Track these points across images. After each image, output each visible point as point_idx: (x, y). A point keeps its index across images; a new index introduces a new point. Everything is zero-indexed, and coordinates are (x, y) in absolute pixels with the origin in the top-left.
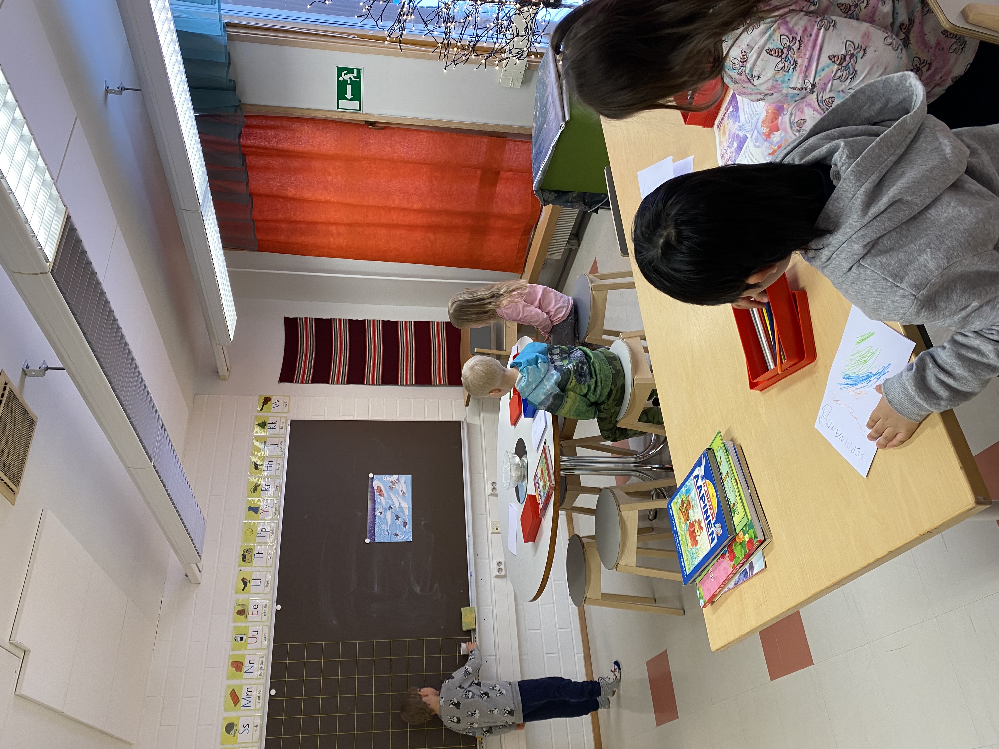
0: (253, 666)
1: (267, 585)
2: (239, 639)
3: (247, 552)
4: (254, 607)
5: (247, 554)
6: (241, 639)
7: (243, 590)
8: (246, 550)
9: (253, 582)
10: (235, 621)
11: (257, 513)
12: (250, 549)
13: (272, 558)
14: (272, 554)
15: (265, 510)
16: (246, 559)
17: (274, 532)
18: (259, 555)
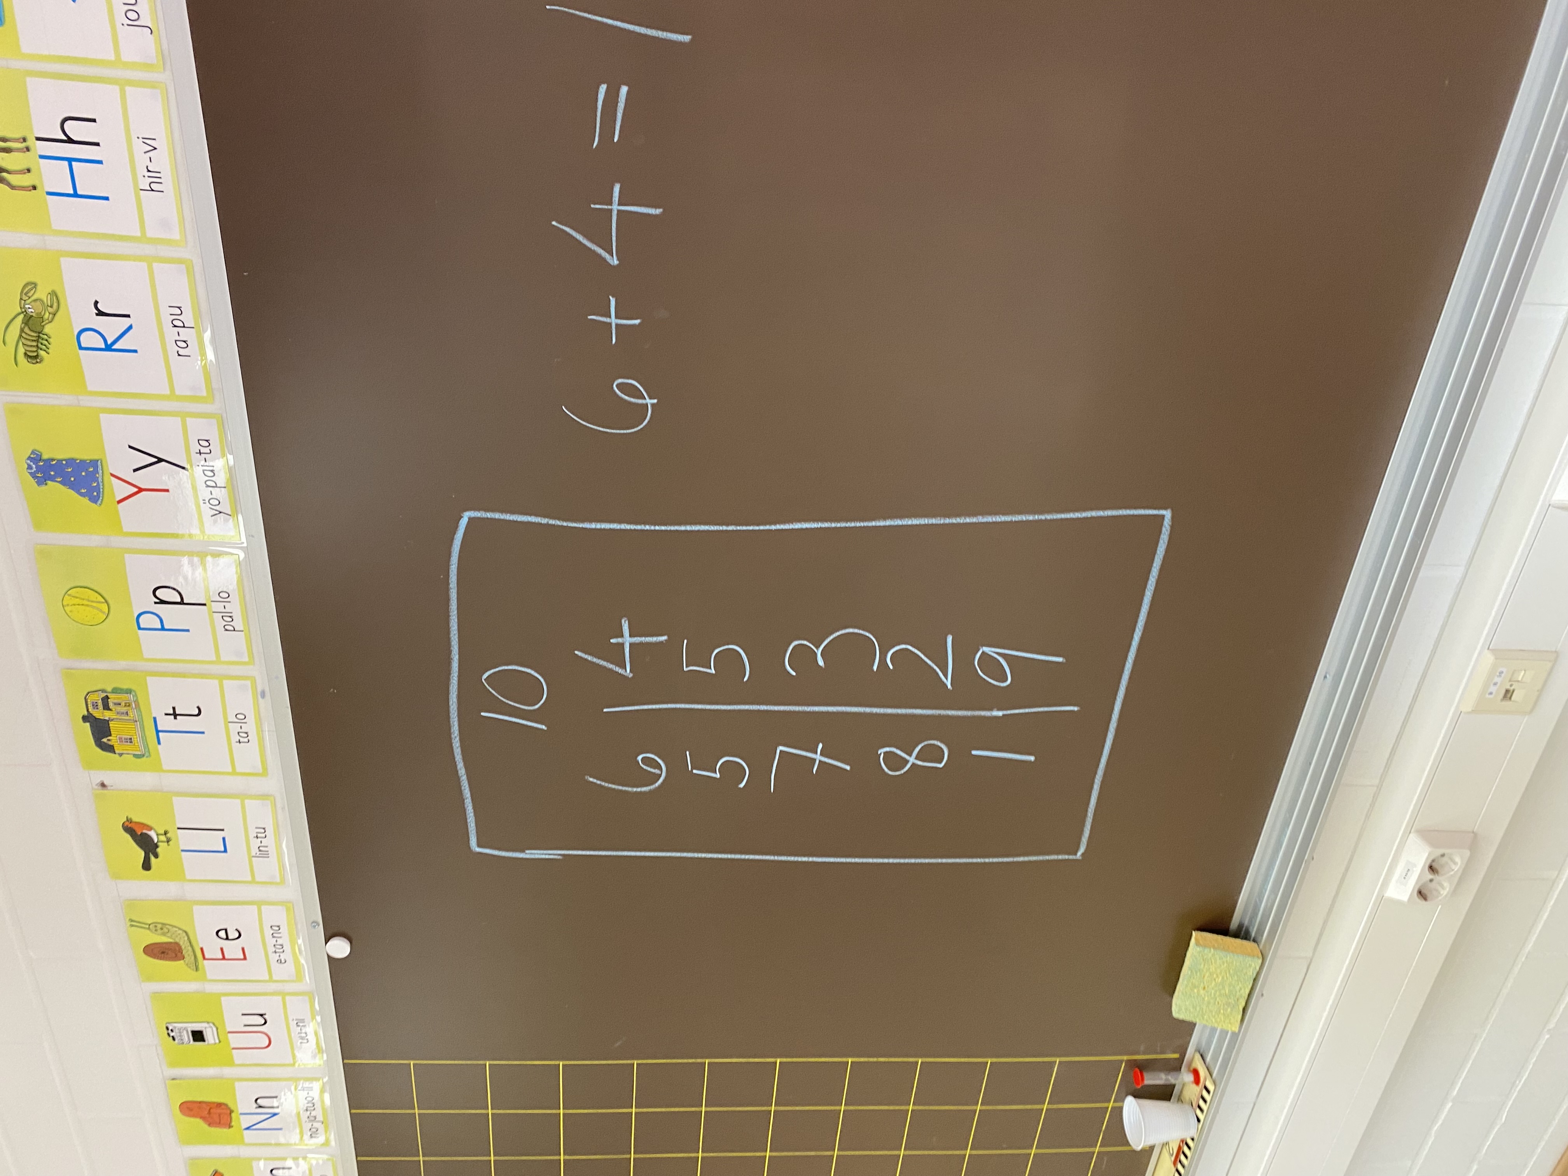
0: (275, 1114)
1: (263, 853)
2: (187, 1037)
3: (106, 707)
4: (223, 934)
5: (107, 715)
6: (198, 1036)
7: (147, 866)
8: (97, 698)
9: (184, 839)
10: (149, 978)
11: (94, 495)
12: (115, 691)
13: (253, 736)
14: (251, 719)
15: (140, 479)
16: (113, 740)
17: (235, 607)
18: (182, 723)
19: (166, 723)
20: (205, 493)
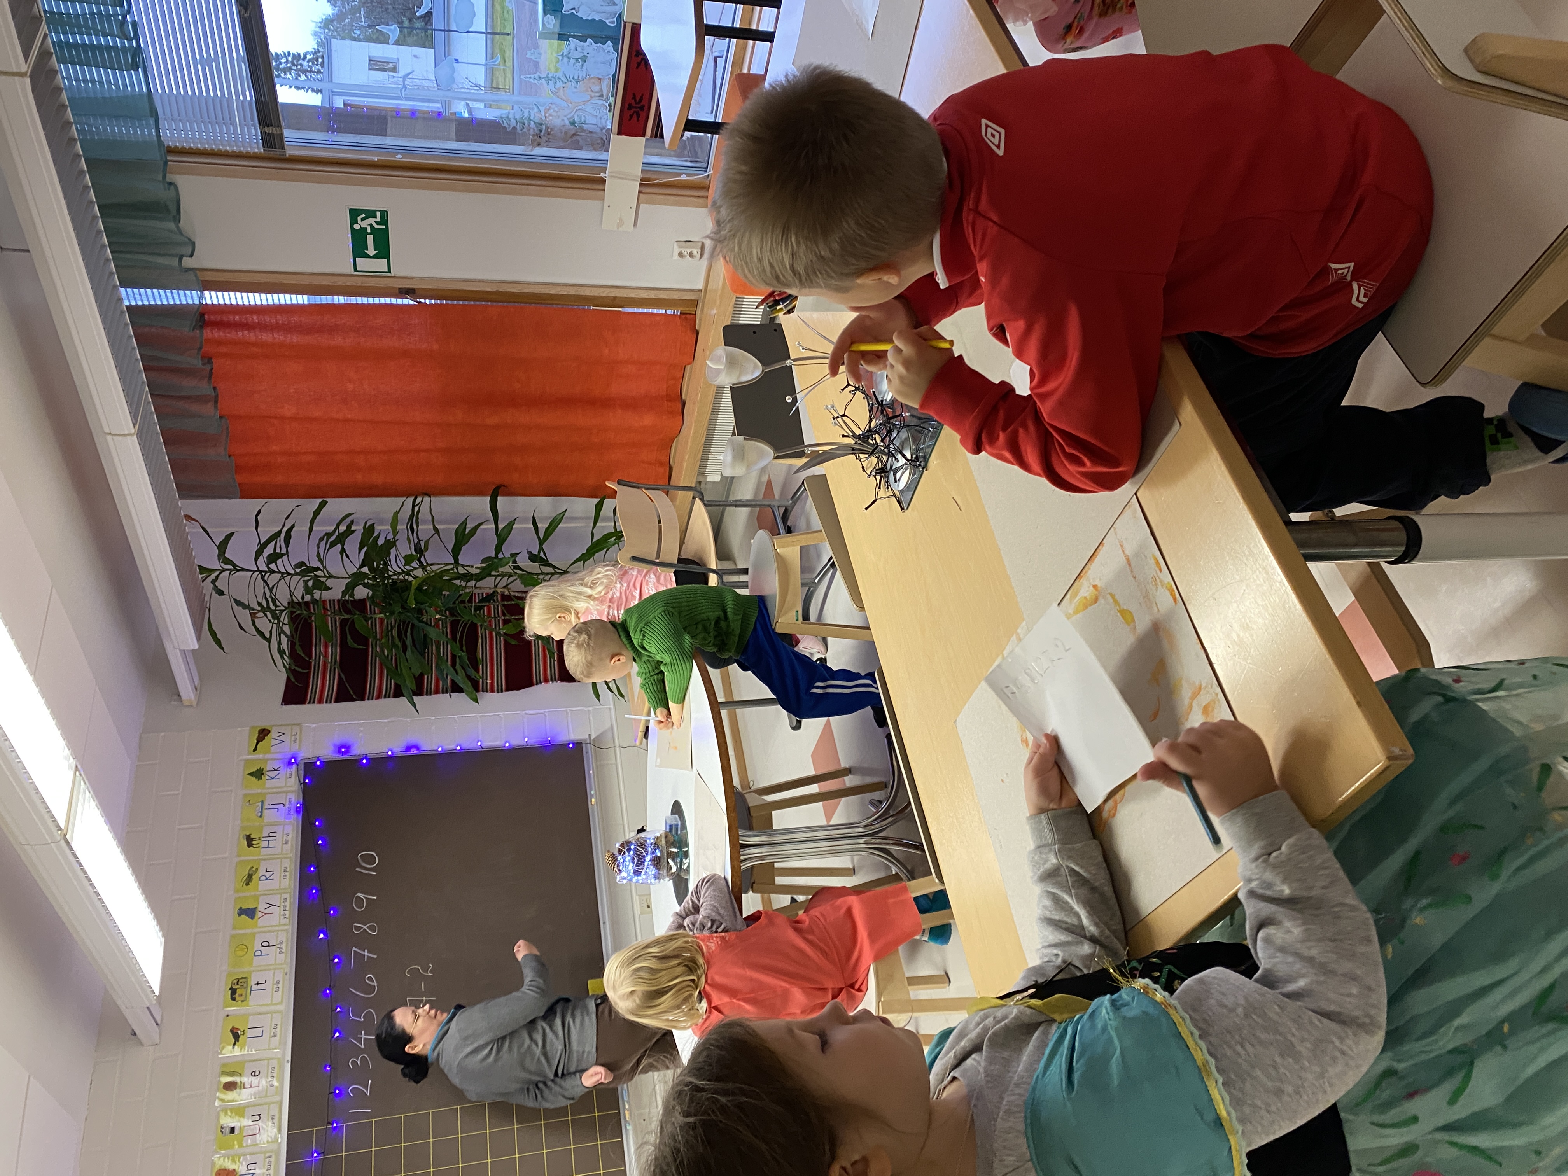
1: (275, 1035)
2: (228, 1131)
3: (237, 984)
4: (254, 1074)
5: (237, 987)
6: (232, 1130)
7: (234, 1046)
8: (236, 981)
9: (249, 1033)
11: (253, 917)
12: (242, 978)
13: (281, 989)
14: (281, 983)
15: (267, 911)
16: (237, 996)
17: (284, 946)
18: (260, 987)
19: (255, 987)
20: (282, 912)
